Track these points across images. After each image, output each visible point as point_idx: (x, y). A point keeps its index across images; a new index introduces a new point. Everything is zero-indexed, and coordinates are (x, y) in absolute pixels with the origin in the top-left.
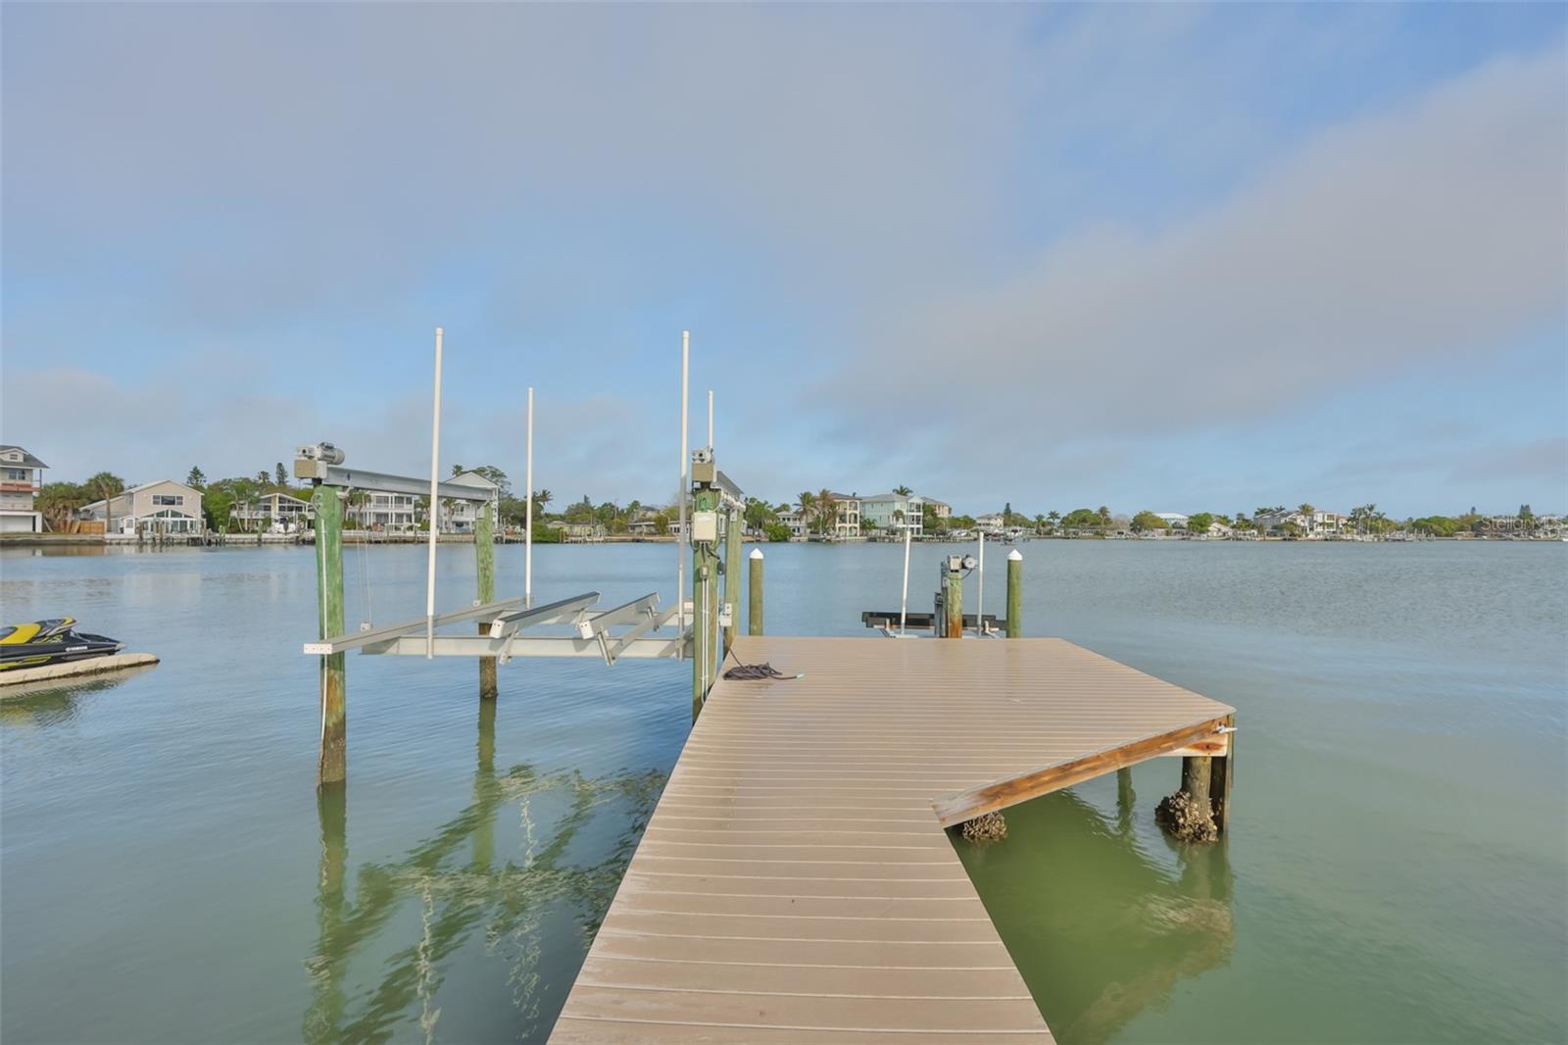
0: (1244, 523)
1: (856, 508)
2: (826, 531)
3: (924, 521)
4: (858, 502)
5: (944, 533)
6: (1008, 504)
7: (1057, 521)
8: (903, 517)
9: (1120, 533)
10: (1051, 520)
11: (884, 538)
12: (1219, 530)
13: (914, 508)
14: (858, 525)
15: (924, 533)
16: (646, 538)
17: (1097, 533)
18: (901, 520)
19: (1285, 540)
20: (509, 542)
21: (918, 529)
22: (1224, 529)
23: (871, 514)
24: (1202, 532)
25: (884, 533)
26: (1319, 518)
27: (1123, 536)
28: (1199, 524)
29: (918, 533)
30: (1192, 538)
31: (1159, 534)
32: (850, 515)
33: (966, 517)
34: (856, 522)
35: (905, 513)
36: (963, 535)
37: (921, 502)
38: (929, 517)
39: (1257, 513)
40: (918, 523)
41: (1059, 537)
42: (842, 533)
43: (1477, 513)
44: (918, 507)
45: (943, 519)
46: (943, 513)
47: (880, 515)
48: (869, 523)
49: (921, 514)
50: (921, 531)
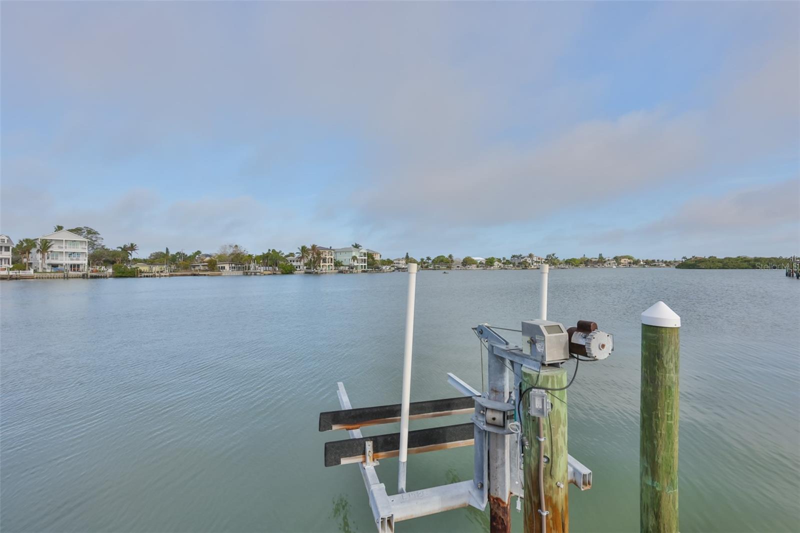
0: (508, 262)
1: (332, 255)
2: (315, 267)
3: (368, 262)
4: (333, 251)
5: (378, 268)
6: (407, 253)
7: (430, 261)
8: (357, 260)
9: (458, 267)
10: (427, 261)
11: (347, 271)
12: (498, 265)
13: (362, 255)
14: (333, 264)
15: (368, 268)
16: (200, 273)
17: (448, 267)
18: (356, 261)
19: (523, 269)
20: (95, 277)
21: (365, 266)
22: (500, 264)
23: (340, 258)
24: (491, 266)
25: (347, 268)
26: (535, 259)
27: (459, 268)
28: (490, 262)
29: (365, 268)
30: (488, 268)
31: (474, 267)
32: (328, 259)
33: (388, 259)
34: (332, 262)
35: (358, 258)
36: (388, 268)
37: (366, 252)
38: (370, 260)
39: (512, 257)
40: (365, 263)
41: (431, 269)
42: (324, 269)
43: (585, 257)
44: (365, 254)
45: (377, 260)
46: (377, 258)
47: (346, 259)
48: (339, 263)
49: (366, 258)
50: (367, 267)
